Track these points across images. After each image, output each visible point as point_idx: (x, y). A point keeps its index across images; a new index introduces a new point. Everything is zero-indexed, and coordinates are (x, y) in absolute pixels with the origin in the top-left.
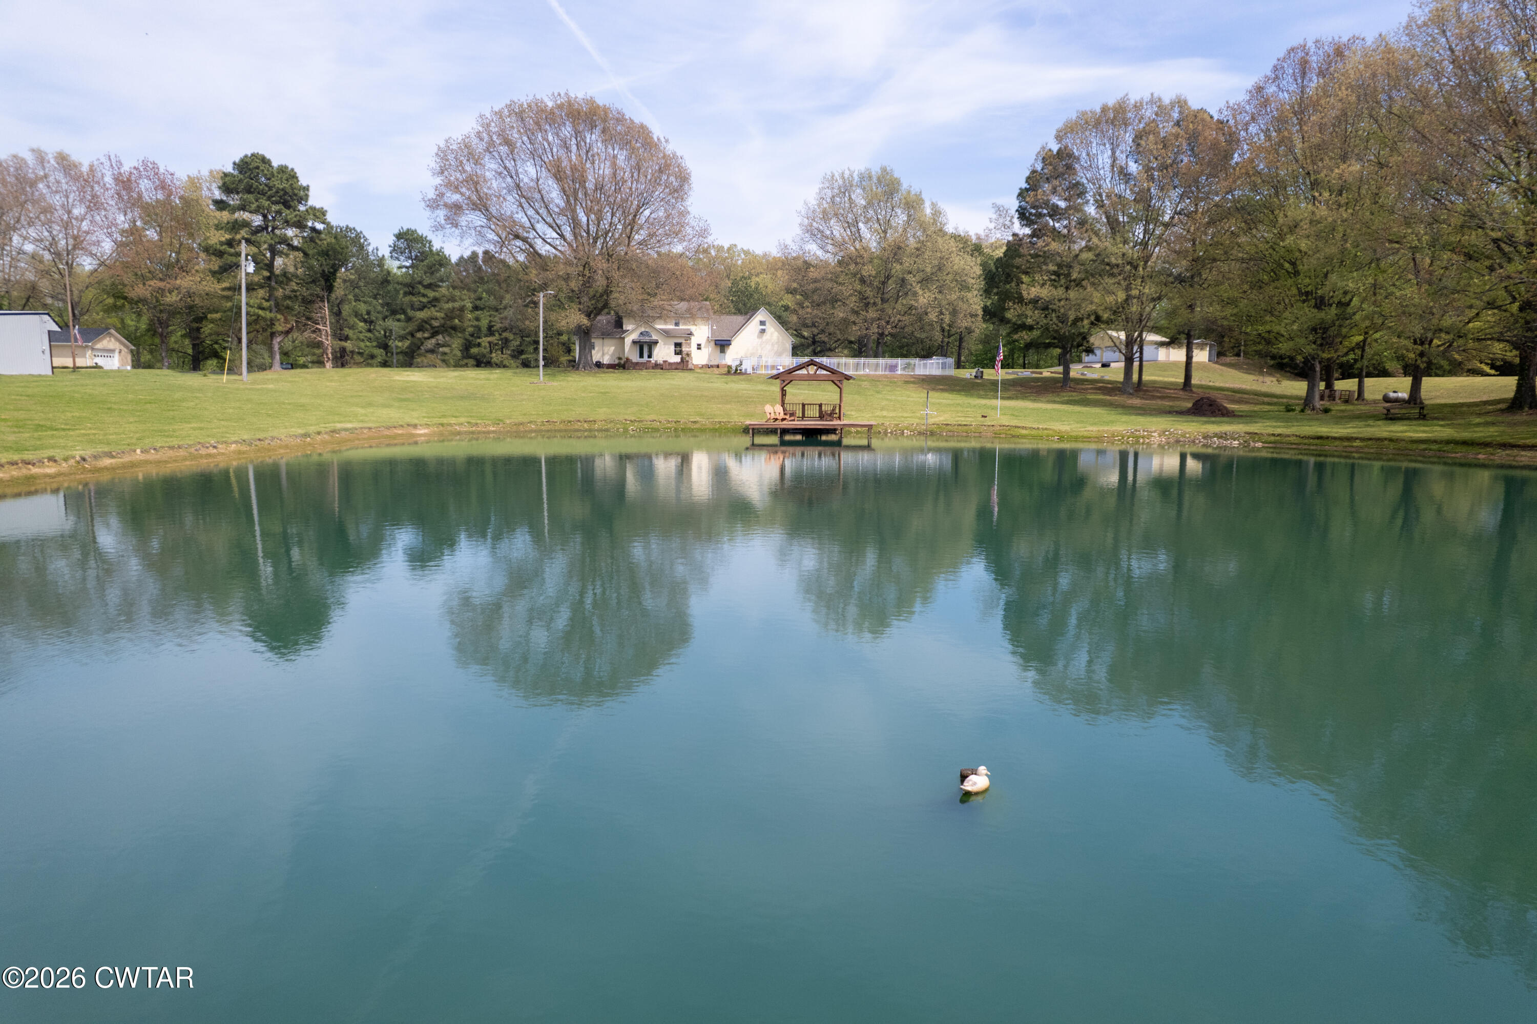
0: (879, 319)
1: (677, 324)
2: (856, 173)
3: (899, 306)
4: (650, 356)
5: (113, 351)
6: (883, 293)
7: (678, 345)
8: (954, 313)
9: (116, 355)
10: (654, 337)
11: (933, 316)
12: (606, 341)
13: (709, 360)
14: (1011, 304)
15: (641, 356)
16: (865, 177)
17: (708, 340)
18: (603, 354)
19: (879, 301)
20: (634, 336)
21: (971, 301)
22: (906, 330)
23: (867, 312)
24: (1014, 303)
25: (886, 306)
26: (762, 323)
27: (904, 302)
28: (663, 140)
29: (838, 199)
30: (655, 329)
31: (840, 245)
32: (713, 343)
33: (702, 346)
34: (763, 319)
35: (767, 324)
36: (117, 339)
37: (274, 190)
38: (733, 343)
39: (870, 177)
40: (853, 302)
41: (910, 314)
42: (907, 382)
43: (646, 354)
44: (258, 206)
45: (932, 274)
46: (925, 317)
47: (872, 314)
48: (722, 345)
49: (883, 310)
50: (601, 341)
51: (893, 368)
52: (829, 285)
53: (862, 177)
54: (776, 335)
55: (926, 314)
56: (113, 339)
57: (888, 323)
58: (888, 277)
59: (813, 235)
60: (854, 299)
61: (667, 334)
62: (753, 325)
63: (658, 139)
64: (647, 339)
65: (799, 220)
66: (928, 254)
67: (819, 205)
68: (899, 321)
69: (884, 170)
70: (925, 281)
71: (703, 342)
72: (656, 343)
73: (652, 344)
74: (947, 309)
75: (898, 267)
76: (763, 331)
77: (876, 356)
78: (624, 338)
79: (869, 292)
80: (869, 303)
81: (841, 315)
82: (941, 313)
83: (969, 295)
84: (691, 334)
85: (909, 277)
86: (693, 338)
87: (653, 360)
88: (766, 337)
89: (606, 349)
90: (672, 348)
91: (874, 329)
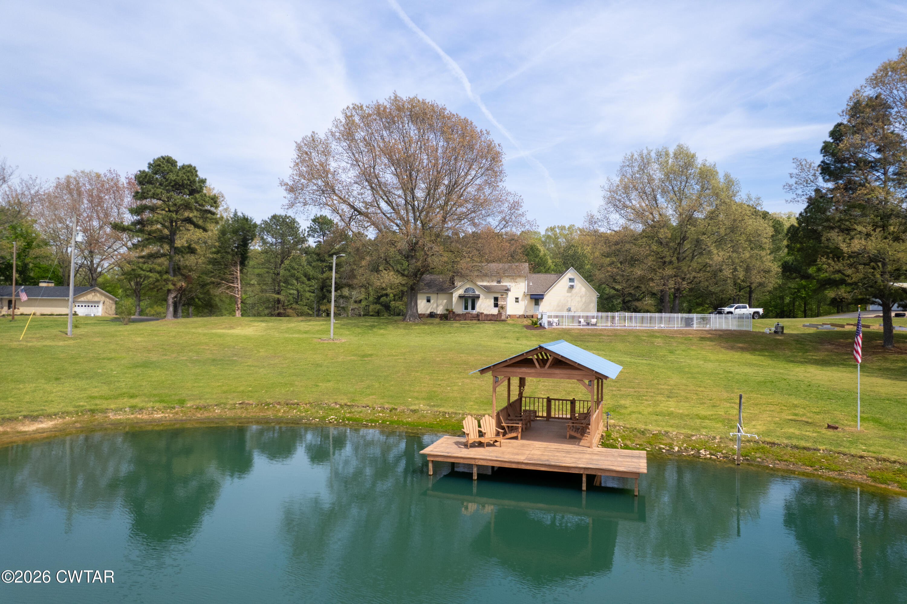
0: (675, 276)
1: (499, 282)
2: (654, 151)
3: (694, 265)
4: (473, 308)
5: (98, 302)
6: (679, 253)
7: (496, 299)
8: (748, 269)
9: (101, 305)
10: (477, 293)
11: (727, 272)
12: (440, 295)
13: (526, 311)
14: (824, 259)
15: (466, 308)
16: (662, 155)
17: (525, 295)
18: (437, 306)
19: (674, 259)
20: (461, 292)
21: (764, 259)
22: (701, 284)
23: (664, 269)
24: (828, 258)
25: (680, 264)
26: (571, 280)
27: (700, 260)
28: (485, 132)
29: (638, 176)
30: (478, 286)
31: (639, 215)
32: (528, 297)
33: (520, 300)
34: (572, 277)
35: (576, 281)
36: (101, 294)
37: (169, 181)
38: (546, 298)
39: (667, 154)
40: (650, 261)
41: (705, 271)
42: (702, 339)
43: (470, 307)
44: (154, 194)
45: (726, 235)
46: (719, 274)
47: (669, 271)
48: (537, 299)
49: (678, 268)
50: (435, 295)
51: (688, 322)
52: (628, 246)
53: (659, 155)
54: (583, 289)
55: (721, 271)
56: (98, 295)
57: (683, 279)
58: (684, 239)
59: (615, 205)
60: (650, 258)
61: (488, 290)
62: (564, 282)
63: (481, 132)
64: (470, 294)
65: (603, 193)
66: (722, 217)
67: (621, 180)
68: (694, 277)
69: (680, 147)
70: (720, 242)
71: (520, 296)
72: (478, 297)
73: (474, 299)
74: (740, 266)
75: (693, 229)
76: (572, 287)
77: (673, 311)
78: (452, 293)
79: (666, 253)
80: (665, 262)
81: (639, 273)
82: (735, 270)
83: (763, 253)
84: (508, 290)
85: (703, 238)
86: (509, 293)
87: (474, 312)
88: (574, 291)
89: (440, 301)
90: (492, 301)
91: (671, 284)
